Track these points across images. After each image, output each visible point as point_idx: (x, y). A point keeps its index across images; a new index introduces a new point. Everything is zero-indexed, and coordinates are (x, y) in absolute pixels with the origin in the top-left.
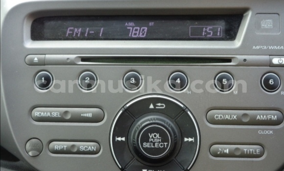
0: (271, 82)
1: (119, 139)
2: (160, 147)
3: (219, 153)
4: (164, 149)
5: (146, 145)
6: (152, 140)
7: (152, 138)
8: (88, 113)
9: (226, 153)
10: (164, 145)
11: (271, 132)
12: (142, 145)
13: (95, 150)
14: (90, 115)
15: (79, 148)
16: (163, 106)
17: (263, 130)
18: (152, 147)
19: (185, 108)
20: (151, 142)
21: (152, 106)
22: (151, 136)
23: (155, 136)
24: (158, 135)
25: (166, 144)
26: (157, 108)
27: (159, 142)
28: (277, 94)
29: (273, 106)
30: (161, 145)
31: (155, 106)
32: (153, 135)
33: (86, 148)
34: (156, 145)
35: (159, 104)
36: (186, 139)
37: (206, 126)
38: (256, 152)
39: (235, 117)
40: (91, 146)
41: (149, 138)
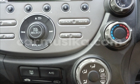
0: (85, 7)
1: (23, 32)
2: (38, 34)
3: (63, 36)
4: (39, 34)
5: (32, 33)
6: (35, 31)
7: (35, 30)
8: (10, 22)
9: (66, 36)
10: (39, 32)
11: (85, 27)
12: (30, 33)
13: (13, 37)
14: (11, 23)
15: (6, 36)
16: (40, 18)
17: (81, 26)
18: (35, 33)
19: (49, 18)
20: (34, 31)
21: (36, 19)
22: (34, 29)
23: (36, 29)
24: (37, 29)
25: (40, 32)
26: (38, 19)
27: (37, 31)
28: (87, 12)
29: (85, 16)
30: (38, 33)
31: (37, 18)
32: (35, 29)
33: (9, 36)
34: (36, 33)
35: (39, 18)
36: (50, 32)
37: (58, 25)
38: (78, 35)
39: (70, 22)
40: (11, 35)
41: (33, 30)
